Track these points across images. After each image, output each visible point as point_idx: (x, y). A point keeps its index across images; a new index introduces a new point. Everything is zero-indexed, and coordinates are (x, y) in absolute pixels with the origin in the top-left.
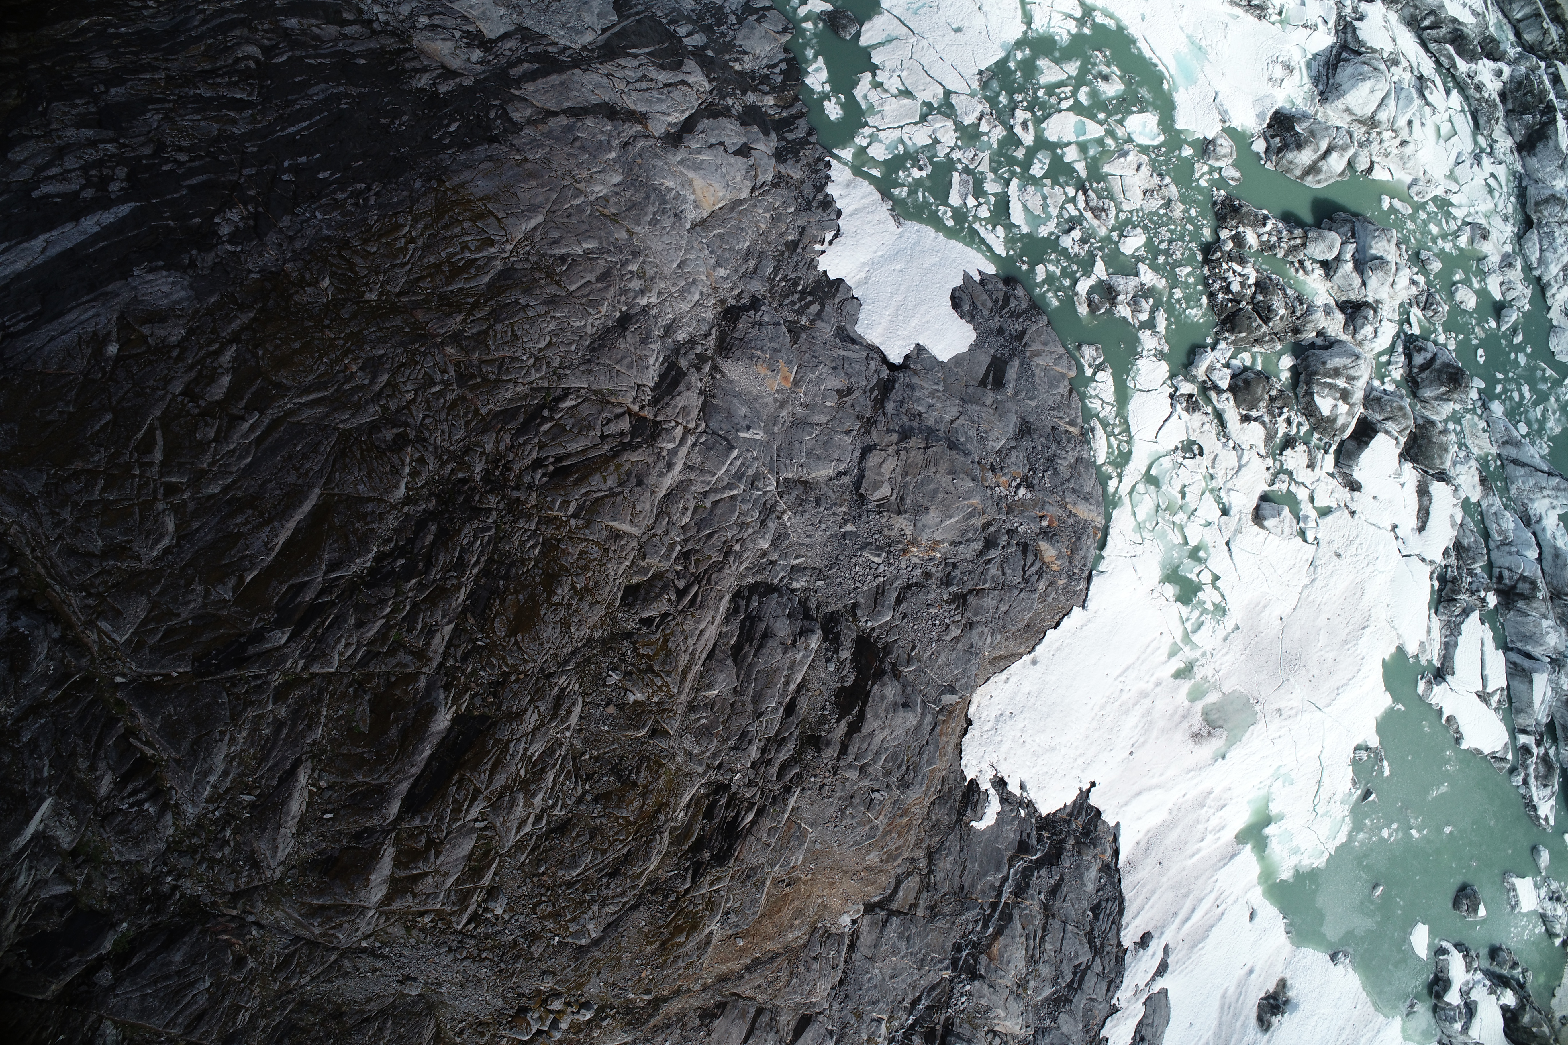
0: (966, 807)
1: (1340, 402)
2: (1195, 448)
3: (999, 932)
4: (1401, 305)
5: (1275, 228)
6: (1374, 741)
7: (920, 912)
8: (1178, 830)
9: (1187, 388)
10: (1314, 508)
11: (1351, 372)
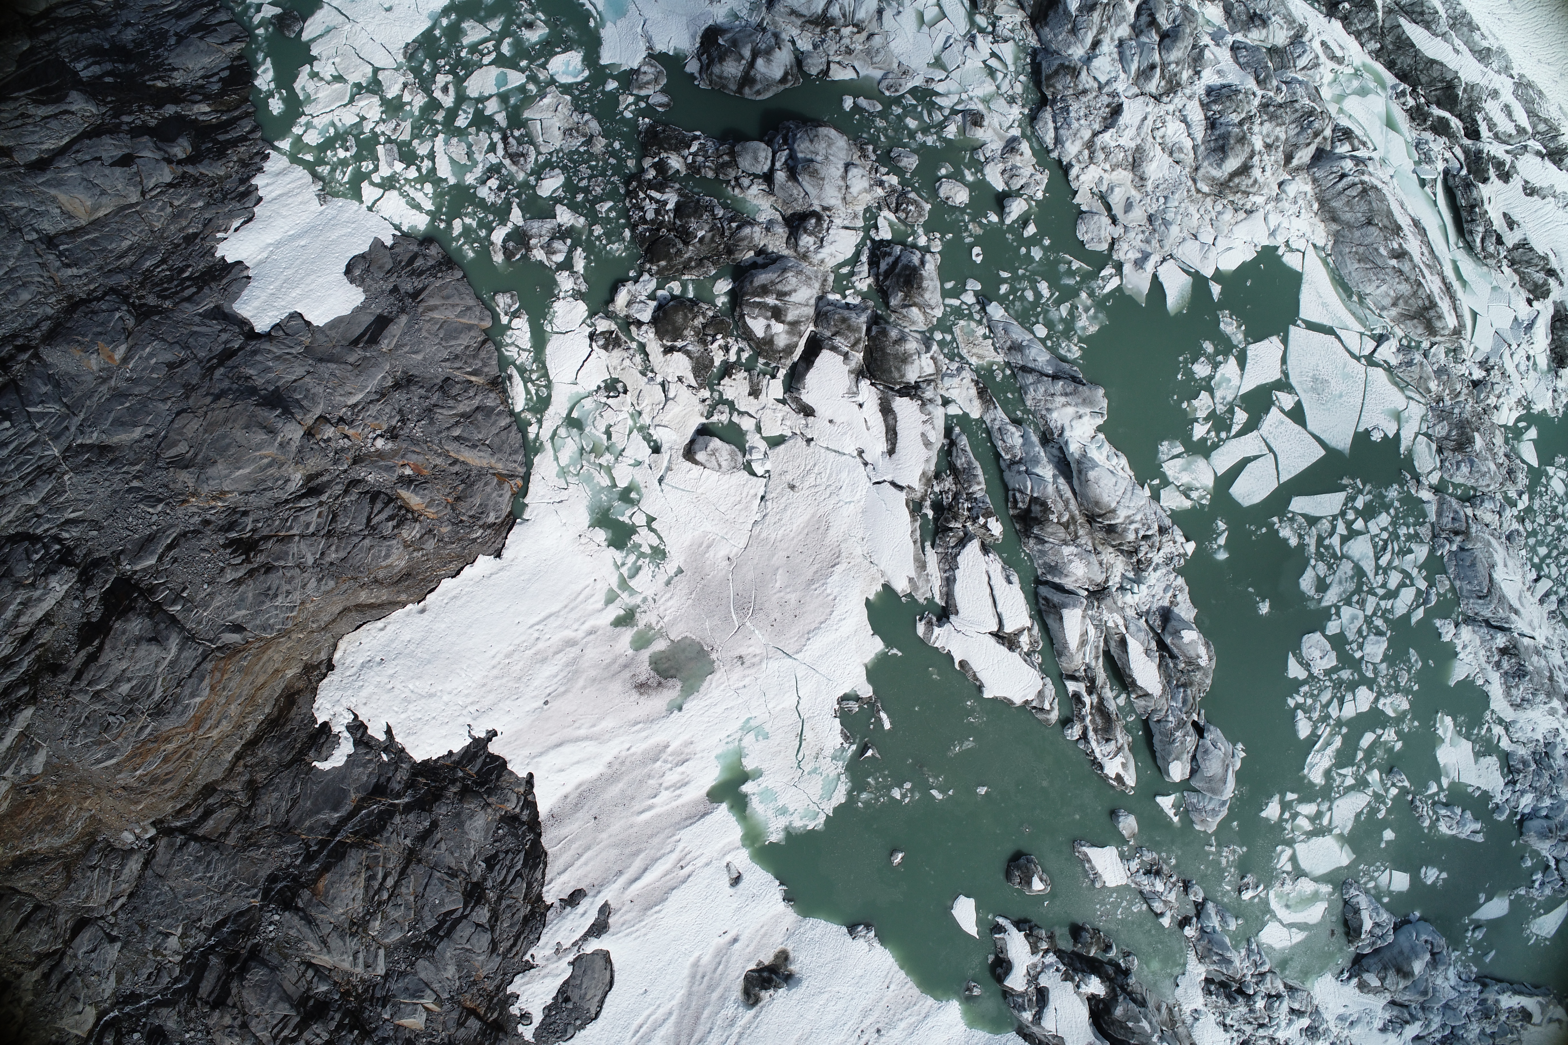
0: (310, 749)
1: (773, 322)
2: (620, 386)
3: (326, 868)
4: (867, 210)
5: (702, 148)
6: (866, 691)
7: (231, 841)
8: (621, 785)
9: (603, 325)
10: (763, 438)
11: (779, 287)
